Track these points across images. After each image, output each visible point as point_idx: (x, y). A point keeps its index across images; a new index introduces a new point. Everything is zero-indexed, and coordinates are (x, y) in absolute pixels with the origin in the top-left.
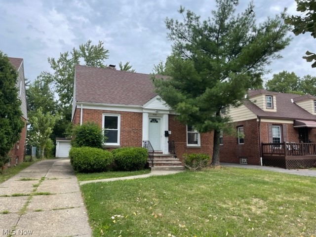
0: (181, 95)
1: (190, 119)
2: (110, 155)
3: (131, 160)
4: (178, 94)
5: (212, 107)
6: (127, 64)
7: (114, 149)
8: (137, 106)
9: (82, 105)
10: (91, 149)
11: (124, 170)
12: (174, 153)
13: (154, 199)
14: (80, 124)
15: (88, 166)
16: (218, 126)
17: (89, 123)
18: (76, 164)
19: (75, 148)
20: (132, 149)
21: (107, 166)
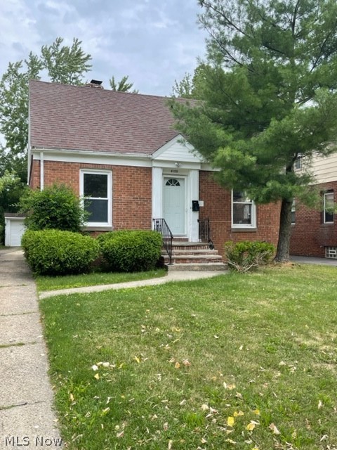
0: (223, 132)
1: (239, 179)
2: (94, 244)
3: (132, 252)
4: (218, 131)
5: (280, 155)
6: (125, 80)
7: (101, 234)
8: (143, 155)
9: (42, 154)
10: (61, 233)
11: (120, 271)
12: (209, 241)
13: (173, 328)
14: (40, 188)
15: (55, 265)
16: (290, 192)
17: (55, 187)
18: (34, 260)
19: (31, 231)
20: (134, 233)
21: (90, 263)
